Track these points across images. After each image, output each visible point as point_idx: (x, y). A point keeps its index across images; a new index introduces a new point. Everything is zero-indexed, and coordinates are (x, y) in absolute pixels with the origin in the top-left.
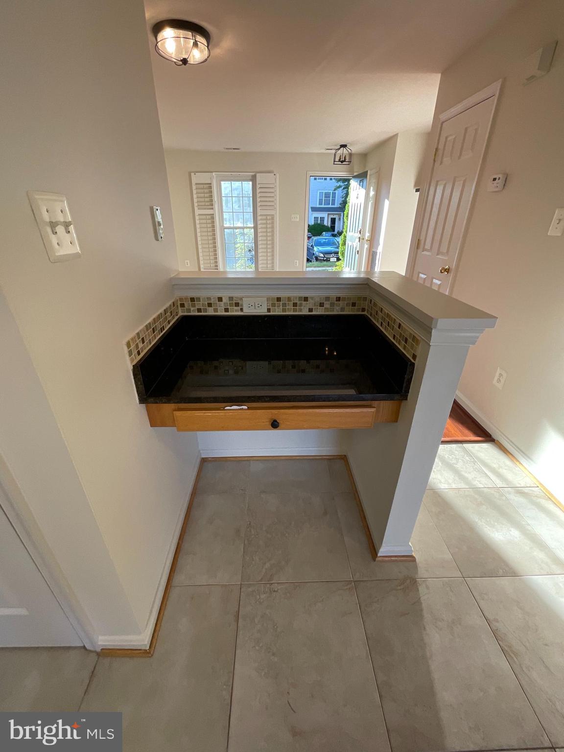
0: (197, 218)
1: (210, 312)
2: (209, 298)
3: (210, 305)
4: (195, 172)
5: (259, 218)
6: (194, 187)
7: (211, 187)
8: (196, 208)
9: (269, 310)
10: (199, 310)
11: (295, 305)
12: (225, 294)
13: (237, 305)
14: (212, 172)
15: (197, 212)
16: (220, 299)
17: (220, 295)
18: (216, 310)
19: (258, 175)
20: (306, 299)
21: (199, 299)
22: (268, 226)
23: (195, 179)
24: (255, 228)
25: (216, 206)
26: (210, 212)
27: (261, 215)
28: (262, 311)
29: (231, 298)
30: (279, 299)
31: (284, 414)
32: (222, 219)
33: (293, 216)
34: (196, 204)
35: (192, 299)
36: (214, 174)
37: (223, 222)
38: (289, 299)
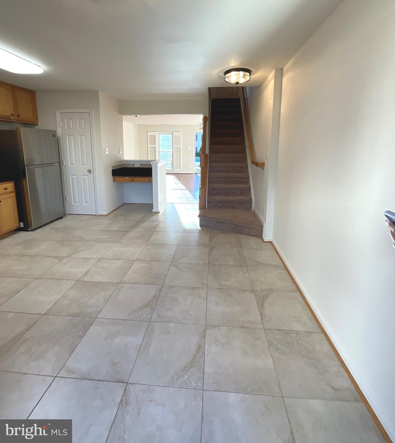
0: (149, 148)
1: (129, 167)
2: (128, 164)
3: (129, 165)
4: (149, 132)
5: (174, 148)
6: (149, 137)
7: (155, 137)
8: (149, 144)
9: (140, 166)
10: (127, 166)
11: (145, 165)
12: (132, 163)
13: (134, 165)
14: (156, 132)
15: (149, 146)
16: (131, 164)
17: (130, 163)
18: (130, 166)
19: (174, 133)
20: (147, 164)
21: (127, 164)
22: (178, 153)
23: (149, 134)
24: (173, 152)
25: (157, 144)
26: (155, 146)
27: (175, 147)
28: (139, 166)
29: (133, 164)
30: (142, 164)
31: (135, 179)
32: (159, 148)
33: (189, 147)
34: (149, 143)
35: (125, 164)
36: (157, 132)
37: (159, 150)
38: (144, 164)
